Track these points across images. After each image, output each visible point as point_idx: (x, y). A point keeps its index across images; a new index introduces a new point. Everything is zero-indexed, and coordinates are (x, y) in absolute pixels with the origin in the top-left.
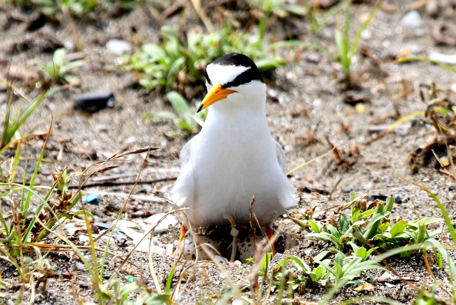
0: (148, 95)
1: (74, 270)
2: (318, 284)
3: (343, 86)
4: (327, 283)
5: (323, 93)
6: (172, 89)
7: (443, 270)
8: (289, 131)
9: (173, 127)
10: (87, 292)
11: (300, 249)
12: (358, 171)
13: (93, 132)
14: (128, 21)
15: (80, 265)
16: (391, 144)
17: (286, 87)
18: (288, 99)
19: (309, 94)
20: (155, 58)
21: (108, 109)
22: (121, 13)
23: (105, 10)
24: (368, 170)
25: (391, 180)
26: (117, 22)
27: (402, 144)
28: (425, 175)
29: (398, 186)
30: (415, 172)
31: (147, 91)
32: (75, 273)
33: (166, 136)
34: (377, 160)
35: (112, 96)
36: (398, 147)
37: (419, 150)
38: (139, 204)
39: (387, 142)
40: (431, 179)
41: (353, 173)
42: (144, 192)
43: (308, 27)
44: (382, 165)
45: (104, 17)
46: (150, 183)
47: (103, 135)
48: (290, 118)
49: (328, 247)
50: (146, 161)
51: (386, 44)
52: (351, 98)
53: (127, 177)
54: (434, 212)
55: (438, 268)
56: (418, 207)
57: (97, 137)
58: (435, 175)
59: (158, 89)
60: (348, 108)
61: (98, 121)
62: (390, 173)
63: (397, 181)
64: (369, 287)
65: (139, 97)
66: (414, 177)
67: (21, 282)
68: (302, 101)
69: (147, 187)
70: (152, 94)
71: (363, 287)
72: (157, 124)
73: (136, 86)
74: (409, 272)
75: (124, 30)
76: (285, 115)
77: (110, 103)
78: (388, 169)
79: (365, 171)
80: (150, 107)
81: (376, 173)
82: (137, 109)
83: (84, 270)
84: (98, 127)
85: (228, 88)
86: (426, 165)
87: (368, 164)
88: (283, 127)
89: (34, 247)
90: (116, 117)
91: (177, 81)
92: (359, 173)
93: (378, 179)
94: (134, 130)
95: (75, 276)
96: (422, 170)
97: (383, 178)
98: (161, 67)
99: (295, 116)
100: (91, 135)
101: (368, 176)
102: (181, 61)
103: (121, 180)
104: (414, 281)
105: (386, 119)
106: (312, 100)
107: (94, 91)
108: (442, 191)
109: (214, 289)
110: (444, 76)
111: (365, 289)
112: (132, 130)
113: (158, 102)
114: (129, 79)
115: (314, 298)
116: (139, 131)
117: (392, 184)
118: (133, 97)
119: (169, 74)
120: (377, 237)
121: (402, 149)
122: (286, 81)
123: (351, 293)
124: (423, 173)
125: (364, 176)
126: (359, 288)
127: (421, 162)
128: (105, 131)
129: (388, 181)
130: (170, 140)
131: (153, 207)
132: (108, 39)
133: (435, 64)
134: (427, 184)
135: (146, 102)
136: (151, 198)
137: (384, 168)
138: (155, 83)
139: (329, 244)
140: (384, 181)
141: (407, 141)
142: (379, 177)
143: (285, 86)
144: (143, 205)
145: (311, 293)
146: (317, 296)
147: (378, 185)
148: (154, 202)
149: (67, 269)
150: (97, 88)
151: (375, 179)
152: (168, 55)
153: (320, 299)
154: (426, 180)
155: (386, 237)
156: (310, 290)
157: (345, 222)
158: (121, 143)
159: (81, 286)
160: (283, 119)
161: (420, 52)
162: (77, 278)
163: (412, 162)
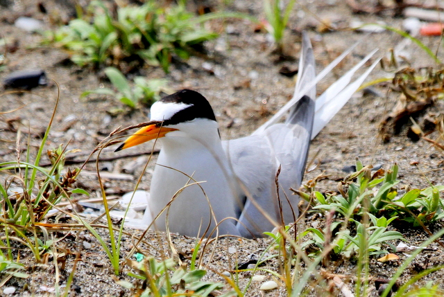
0: (80, 72)
1: (83, 250)
2: (341, 256)
3: (276, 57)
4: (351, 255)
5: (256, 65)
6: (106, 66)
8: (235, 104)
9: (114, 104)
10: (104, 271)
11: (306, 221)
12: (323, 142)
13: (28, 111)
15: (86, 244)
17: (219, 60)
18: (224, 72)
19: (243, 67)
20: (84, 35)
21: (41, 88)
24: (333, 141)
25: (361, 150)
27: (361, 114)
28: (398, 144)
29: (369, 156)
30: (387, 141)
32: (83, 252)
33: (109, 113)
34: (341, 131)
35: (43, 74)
36: (357, 117)
37: (389, 119)
38: (106, 182)
39: (344, 113)
40: (404, 148)
41: (318, 145)
42: (106, 170)
44: (347, 135)
46: (111, 160)
47: (40, 114)
48: (232, 91)
49: (336, 218)
50: (96, 139)
51: (301, 14)
52: (286, 69)
53: (84, 155)
54: (421, 180)
56: (402, 176)
57: (34, 117)
58: (409, 144)
59: (91, 65)
60: (285, 80)
61: (32, 100)
62: (358, 143)
63: (368, 151)
64: (393, 257)
65: (72, 74)
66: (386, 146)
67: (37, 263)
68: (237, 73)
69: (108, 165)
70: (86, 70)
71: (387, 257)
72: (95, 101)
73: (67, 63)
74: (424, 241)
75: (30, 8)
76: (226, 88)
77: (42, 81)
78: (354, 140)
79: (330, 142)
80: (84, 85)
81: (343, 144)
82: (71, 86)
83: (92, 249)
84: (34, 106)
85: (166, 127)
86: (397, 133)
87: (332, 134)
88: (227, 101)
89: (41, 227)
90: (51, 96)
91: (112, 57)
92: (324, 145)
93: (346, 149)
94: (72, 108)
95: (85, 256)
96: (394, 139)
97: (351, 149)
98: (92, 42)
99: (237, 89)
100: (27, 114)
101: (334, 146)
102: (113, 36)
103: (78, 159)
104: (432, 250)
106: (248, 73)
107: (22, 69)
108: (424, 160)
109: (225, 264)
111: (389, 259)
112: (69, 108)
113: (92, 78)
114: (57, 56)
115: (339, 270)
116: (77, 109)
117: (363, 154)
118: (65, 75)
119: (102, 50)
120: (389, 207)
121: (362, 119)
122: (217, 54)
123: (376, 264)
124: (395, 142)
125: (330, 148)
126: (383, 259)
127: (392, 131)
128: (41, 110)
129: (358, 152)
130: (113, 116)
131: (121, 184)
132: (17, 17)
134: (401, 153)
135: (80, 79)
136: (117, 175)
137: (350, 138)
138: (89, 59)
139: (337, 215)
140: (354, 151)
141: (367, 111)
142: (348, 147)
144: (110, 183)
145: (335, 265)
146: (342, 268)
147: (348, 156)
148: (122, 180)
149: (75, 248)
150: (24, 65)
151: (344, 150)
152: (98, 30)
153: (345, 271)
154: (399, 148)
155: (398, 206)
156: (334, 262)
157: (354, 192)
158: (60, 121)
159: (96, 265)
160: (224, 92)
161: (340, 21)
162: (87, 257)
163: (382, 131)
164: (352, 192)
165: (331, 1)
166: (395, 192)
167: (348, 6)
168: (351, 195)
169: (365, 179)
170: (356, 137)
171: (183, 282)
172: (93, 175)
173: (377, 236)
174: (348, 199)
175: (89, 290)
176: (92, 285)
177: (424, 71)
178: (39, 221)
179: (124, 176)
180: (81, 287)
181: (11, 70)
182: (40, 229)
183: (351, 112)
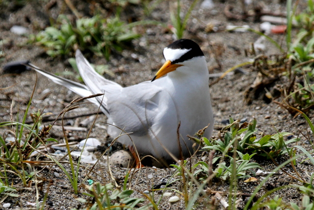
0: (53, 61)
1: (54, 178)
2: (220, 179)
4: (227, 178)
6: (69, 57)
7: (296, 166)
10: (68, 192)
11: (198, 157)
13: (19, 87)
14: (23, 13)
15: (56, 174)
16: (225, 86)
18: (145, 60)
19: (157, 56)
20: (55, 37)
21: (27, 72)
22: (17, 8)
23: (6, 7)
24: (216, 104)
25: (233, 110)
26: (15, 14)
27: (233, 86)
28: (257, 105)
29: (238, 113)
30: (250, 103)
31: (52, 58)
32: (54, 179)
34: (220, 97)
35: (28, 63)
36: (231, 88)
37: (251, 89)
38: (70, 132)
39: (223, 84)
40: (261, 108)
42: (69, 124)
43: (141, 12)
44: (224, 100)
45: (6, 11)
46: (73, 119)
47: (27, 89)
48: (150, 72)
49: (217, 154)
50: (63, 105)
51: (195, 21)
53: (55, 115)
54: (272, 129)
55: (293, 165)
56: (260, 126)
57: (23, 90)
58: (264, 105)
59: (60, 56)
61: (21, 80)
62: (232, 105)
63: (237, 110)
64: (254, 180)
65: (47, 63)
66: (249, 107)
67: (25, 187)
68: (154, 60)
69: (71, 122)
70: (55, 60)
71: (250, 180)
73: (44, 55)
74: (274, 168)
75: (20, 19)
77: (28, 67)
78: (229, 103)
80: (55, 69)
81: (221, 106)
83: (60, 177)
84: (23, 83)
85: (176, 64)
86: (256, 98)
87: (215, 99)
91: (73, 51)
94: (47, 85)
95: (56, 182)
96: (254, 102)
97: (227, 108)
98: (60, 42)
99: (153, 70)
100: (18, 89)
101: (216, 107)
102: (73, 38)
103: (52, 118)
104: (279, 174)
105: (213, 69)
106: (161, 60)
107: (15, 60)
108: (273, 115)
109: (146, 186)
110: (240, 40)
111: (251, 181)
112: (45, 85)
113: (60, 65)
114: (37, 50)
115: (219, 188)
116: (50, 85)
117: (234, 112)
118: (43, 63)
119: (66, 47)
120: (250, 146)
121: (234, 89)
122: (141, 48)
123: (243, 184)
124: (255, 104)
125: (214, 108)
126: (247, 181)
127: (253, 96)
128: (27, 86)
129: (231, 110)
131: (79, 134)
132: (11, 26)
133: (231, 32)
134: (259, 111)
135: (52, 65)
136: (76, 128)
137: (227, 101)
138: (58, 53)
139: (217, 153)
140: (229, 110)
141: (237, 83)
142: (224, 108)
143: (141, 51)
145: (216, 185)
146: (221, 187)
147: (225, 113)
148: (79, 131)
149: (49, 177)
150: (16, 57)
151: (222, 109)
152: (64, 33)
153: (223, 189)
154: (258, 108)
155: (257, 146)
156: (216, 183)
158: (40, 93)
159: (62, 188)
160: (145, 72)
161: (220, 25)
162: (57, 183)
163: (247, 97)
164: (227, 137)
165: (214, 12)
166: (255, 137)
167: (225, 15)
168: (226, 139)
169: (235, 129)
170: (230, 101)
171: (118, 198)
172: (60, 128)
173: (243, 166)
174: (225, 142)
175: (58, 204)
176: (60, 201)
177: (273, 58)
178: (26, 160)
179: (80, 129)
180: (53, 202)
181: (8, 61)
182: (26, 164)
183: (227, 84)
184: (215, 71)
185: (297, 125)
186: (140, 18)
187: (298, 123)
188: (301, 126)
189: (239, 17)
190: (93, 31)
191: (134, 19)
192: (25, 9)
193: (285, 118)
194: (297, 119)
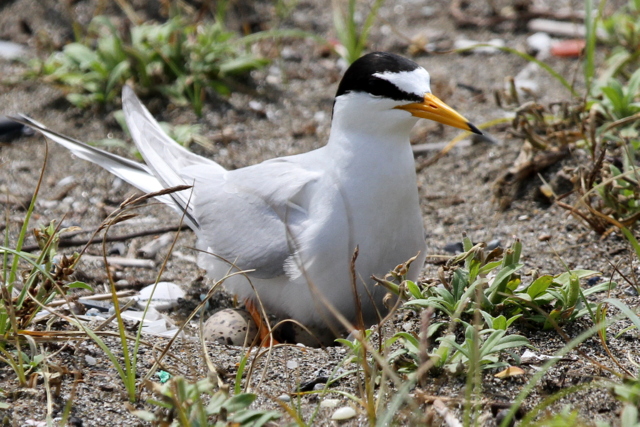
0: (80, 117)
1: (85, 367)
2: (443, 371)
4: (458, 369)
7: (608, 343)
10: (114, 397)
11: (395, 322)
13: (8, 171)
14: (14, 14)
15: (90, 359)
16: (452, 170)
17: (272, 96)
18: (278, 113)
19: (306, 105)
20: (85, 64)
21: (25, 139)
24: (432, 208)
25: (471, 221)
27: (471, 169)
28: (521, 211)
29: (482, 229)
30: (506, 208)
31: (78, 110)
32: (86, 371)
34: (442, 193)
36: (465, 174)
37: (509, 176)
38: (118, 270)
39: (447, 167)
40: (531, 216)
42: (116, 253)
43: (271, 10)
44: (452, 200)
46: (124, 240)
47: (24, 176)
48: (290, 139)
49: (436, 318)
50: (103, 209)
53: (87, 233)
54: (554, 262)
55: (600, 341)
56: (528, 256)
57: (16, 180)
58: (536, 211)
59: (95, 106)
61: (12, 157)
62: (467, 210)
63: (479, 221)
64: (516, 372)
65: (67, 119)
66: (505, 214)
67: (22, 387)
68: (298, 115)
69: (120, 246)
70: (87, 114)
71: (508, 372)
73: (60, 104)
74: (559, 348)
75: (9, 27)
76: (281, 136)
77: (26, 130)
78: (461, 205)
79: (427, 209)
80: (86, 133)
81: (445, 212)
83: (98, 365)
84: (16, 165)
86: (520, 196)
87: (430, 199)
88: (284, 153)
89: (26, 336)
90: (39, 149)
93: (450, 219)
94: (68, 167)
95: (88, 375)
96: (516, 204)
97: (457, 218)
98: (96, 75)
99: (297, 136)
100: (6, 176)
101: (433, 215)
102: (124, 66)
103: (79, 238)
104: (570, 360)
106: (313, 113)
108: (557, 233)
109: (283, 384)
110: (484, 72)
111: (511, 374)
112: (65, 167)
113: (96, 125)
114: (46, 93)
115: (442, 390)
116: (75, 167)
117: (473, 226)
118: (58, 119)
119: (109, 85)
120: (508, 299)
121: (472, 177)
122: (269, 87)
123: (493, 381)
124: (518, 209)
125: (427, 217)
126: (502, 374)
127: (513, 193)
128: (26, 170)
129: (466, 222)
131: (138, 273)
134: (526, 224)
135: (79, 126)
136: (132, 260)
137: (456, 203)
138: (91, 98)
139: (437, 314)
140: (461, 222)
141: (478, 164)
142: (451, 216)
143: (270, 95)
144: (122, 271)
145: (435, 384)
146: (446, 387)
147: (452, 228)
148: (139, 267)
149: (74, 365)
151: (446, 219)
152: (103, 57)
153: (450, 391)
154: (523, 217)
155: (522, 300)
156: (434, 380)
157: (460, 281)
158: (53, 185)
159: (103, 389)
160: (280, 141)
161: (441, 39)
162: (91, 378)
163: (500, 193)
164: (458, 281)
165: (428, 11)
166: (517, 280)
167: (451, 16)
168: (456, 285)
169: (476, 263)
170: (463, 202)
171: (224, 410)
172: (97, 260)
173: (494, 342)
174: (453, 290)
175: (93, 423)
176: (99, 417)
177: (556, 108)
178: (24, 328)
179: (141, 262)
180: (83, 419)
182: (25, 339)
183: (457, 167)
184: (430, 137)
185: (608, 253)
186: (268, 24)
187: (612, 251)
188: (617, 256)
189: (480, 21)
190: (166, 51)
191: (255, 27)
192: (18, 5)
193: (583, 240)
194: (609, 241)
